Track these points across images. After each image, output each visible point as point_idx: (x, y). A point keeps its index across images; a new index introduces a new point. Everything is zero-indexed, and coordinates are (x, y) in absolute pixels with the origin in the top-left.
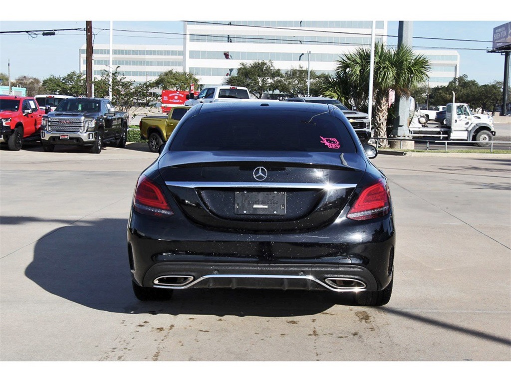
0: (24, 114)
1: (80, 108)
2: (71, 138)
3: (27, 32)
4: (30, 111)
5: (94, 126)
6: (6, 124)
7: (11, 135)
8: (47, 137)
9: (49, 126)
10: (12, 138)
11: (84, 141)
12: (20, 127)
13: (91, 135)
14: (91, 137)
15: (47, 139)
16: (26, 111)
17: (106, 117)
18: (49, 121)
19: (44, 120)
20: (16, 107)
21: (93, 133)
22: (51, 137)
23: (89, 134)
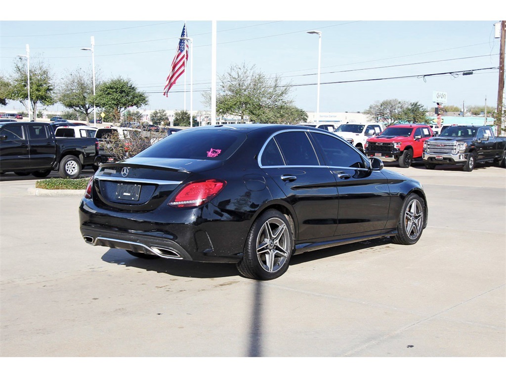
0: (415, 139)
1: (460, 134)
2: (445, 159)
3: (450, 73)
4: (419, 137)
5: (465, 148)
6: (397, 147)
7: (401, 155)
8: (426, 157)
9: (428, 148)
10: (402, 158)
11: (455, 161)
12: (410, 149)
13: (461, 156)
14: (461, 158)
15: (426, 159)
16: (416, 137)
17: (480, 141)
18: (429, 145)
19: (425, 143)
20: (409, 134)
21: (464, 154)
22: (429, 157)
23: (460, 156)
